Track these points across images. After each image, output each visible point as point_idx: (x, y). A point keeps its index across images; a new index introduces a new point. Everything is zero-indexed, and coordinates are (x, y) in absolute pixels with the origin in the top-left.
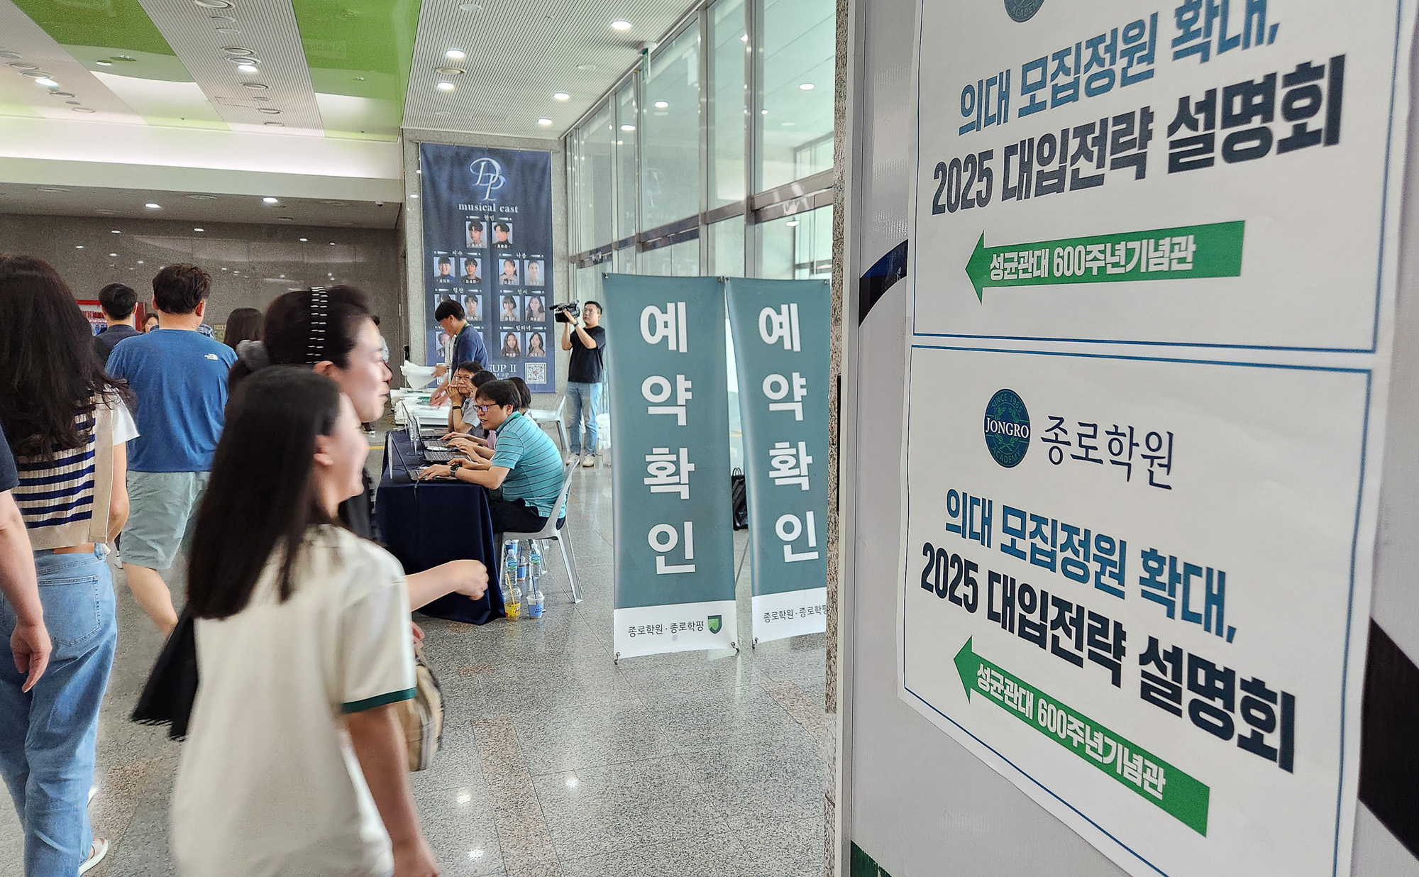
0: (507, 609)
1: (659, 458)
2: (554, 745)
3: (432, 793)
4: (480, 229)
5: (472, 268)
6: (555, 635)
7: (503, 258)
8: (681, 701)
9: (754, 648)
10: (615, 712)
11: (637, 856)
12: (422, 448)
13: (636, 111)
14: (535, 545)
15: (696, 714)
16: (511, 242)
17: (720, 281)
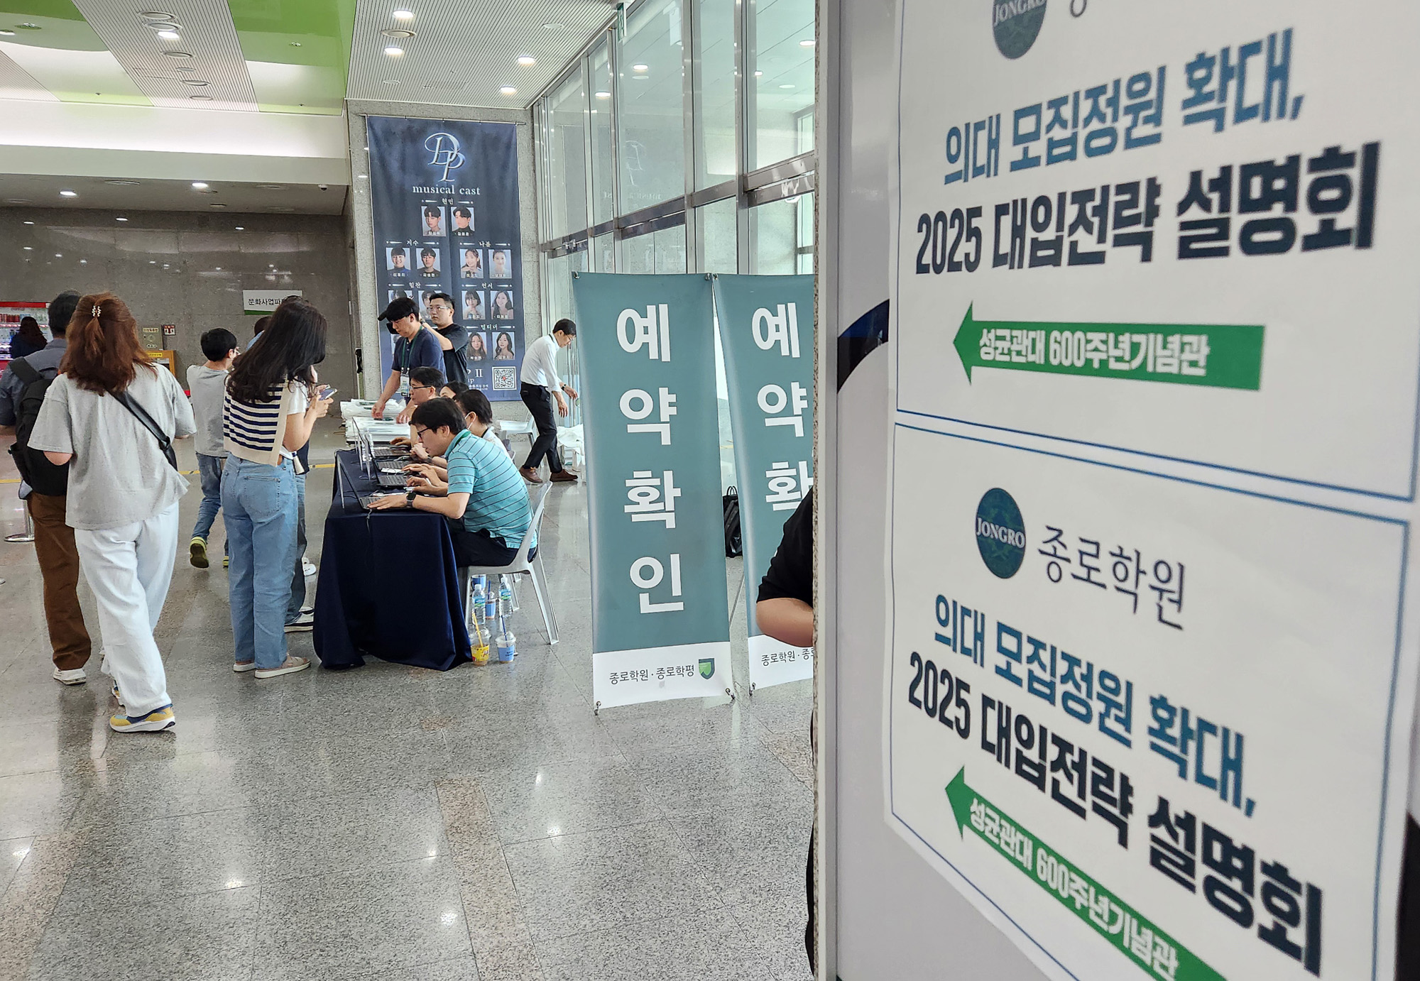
0: (474, 652)
1: (641, 484)
2: (527, 809)
3: (392, 865)
4: (437, 214)
5: (430, 259)
6: (528, 682)
7: (465, 247)
8: (669, 756)
9: (751, 695)
10: (595, 770)
11: (620, 936)
12: (376, 470)
13: (612, 74)
14: (505, 579)
15: (686, 772)
16: (473, 229)
17: (707, 279)
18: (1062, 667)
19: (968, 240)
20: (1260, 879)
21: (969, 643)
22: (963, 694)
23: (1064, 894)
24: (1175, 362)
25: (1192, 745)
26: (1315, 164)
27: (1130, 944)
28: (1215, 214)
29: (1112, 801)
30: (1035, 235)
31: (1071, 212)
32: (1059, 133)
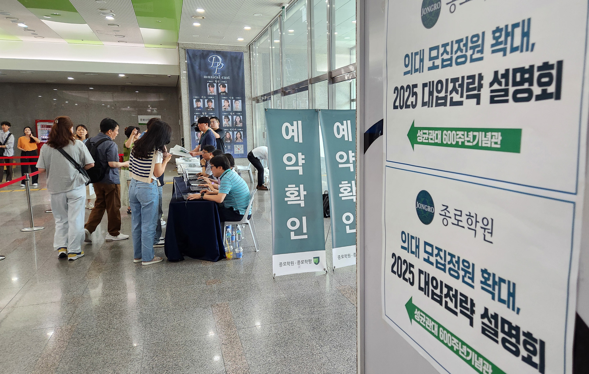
0: (227, 255)
1: (291, 189)
2: (247, 315)
3: (194, 337)
4: (213, 86)
5: (210, 103)
6: (248, 266)
7: (224, 99)
8: (302, 295)
9: (333, 271)
10: (273, 300)
11: (282, 364)
12: (189, 185)
13: (280, 33)
14: (239, 226)
15: (308, 301)
16: (227, 92)
17: (316, 111)
18: (448, 258)
19: (413, 96)
20: (522, 338)
21: (414, 249)
22: (412, 269)
23: (450, 345)
24: (489, 142)
25: (497, 287)
26: (540, 68)
27: (474, 363)
28: (503, 87)
29: (467, 309)
30: (437, 95)
31: (451, 86)
32: (446, 57)
